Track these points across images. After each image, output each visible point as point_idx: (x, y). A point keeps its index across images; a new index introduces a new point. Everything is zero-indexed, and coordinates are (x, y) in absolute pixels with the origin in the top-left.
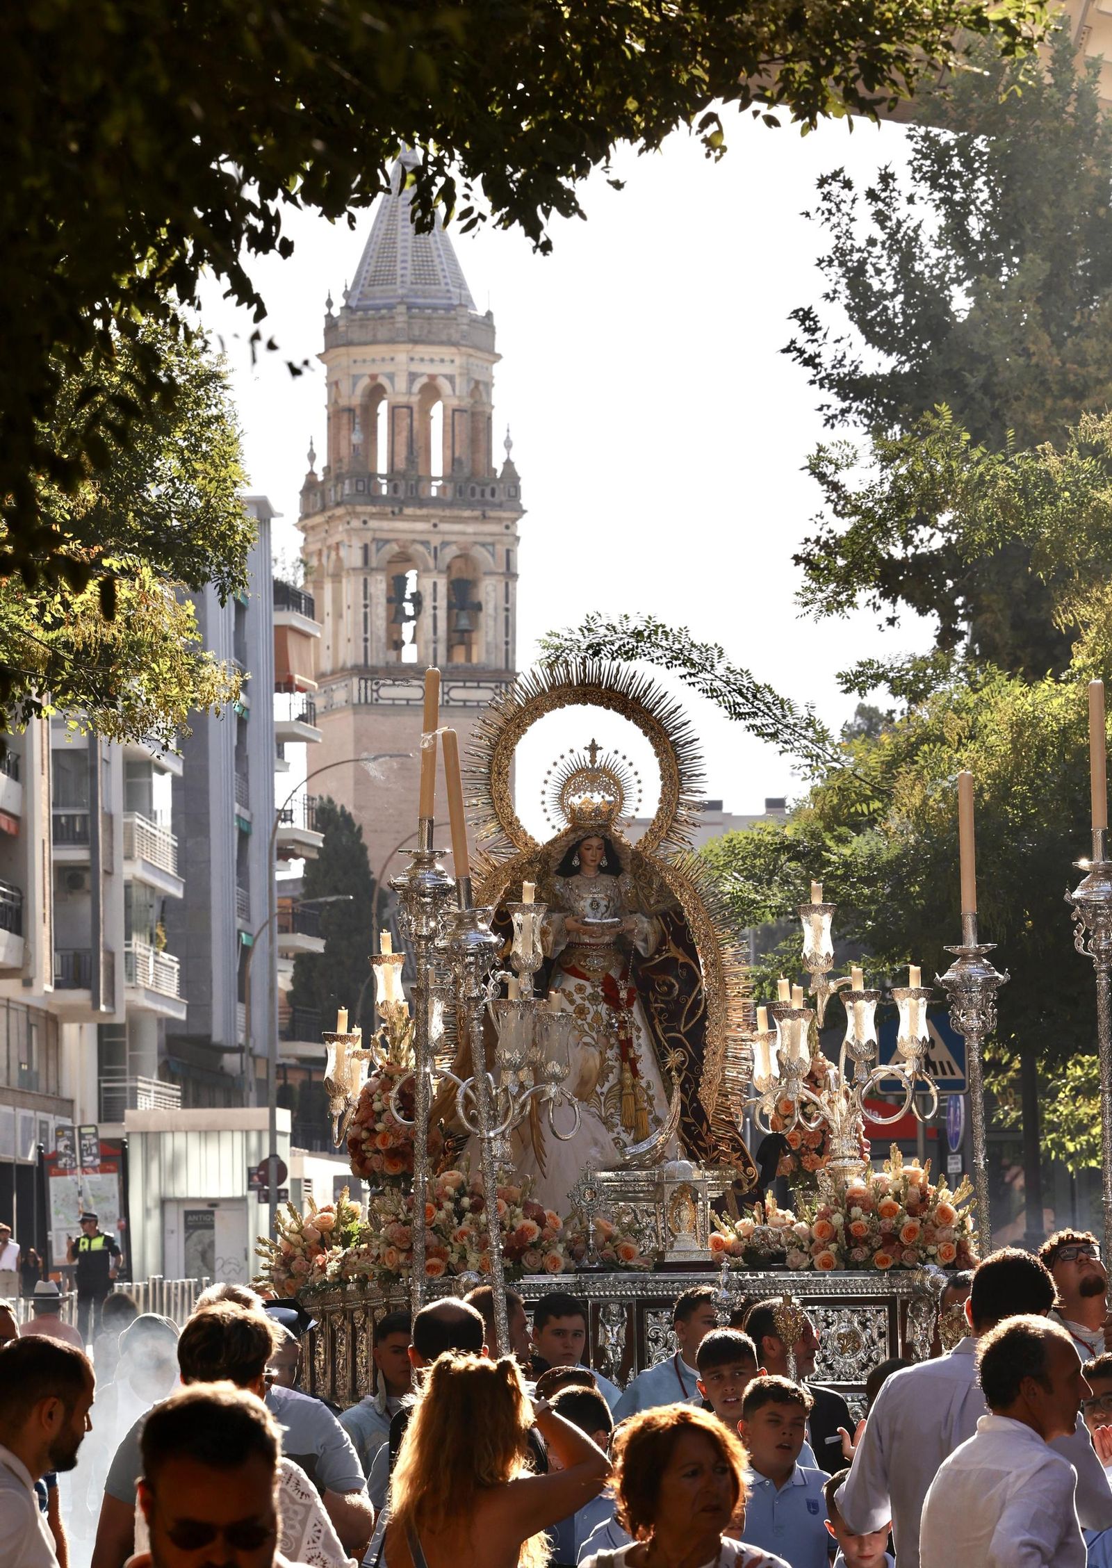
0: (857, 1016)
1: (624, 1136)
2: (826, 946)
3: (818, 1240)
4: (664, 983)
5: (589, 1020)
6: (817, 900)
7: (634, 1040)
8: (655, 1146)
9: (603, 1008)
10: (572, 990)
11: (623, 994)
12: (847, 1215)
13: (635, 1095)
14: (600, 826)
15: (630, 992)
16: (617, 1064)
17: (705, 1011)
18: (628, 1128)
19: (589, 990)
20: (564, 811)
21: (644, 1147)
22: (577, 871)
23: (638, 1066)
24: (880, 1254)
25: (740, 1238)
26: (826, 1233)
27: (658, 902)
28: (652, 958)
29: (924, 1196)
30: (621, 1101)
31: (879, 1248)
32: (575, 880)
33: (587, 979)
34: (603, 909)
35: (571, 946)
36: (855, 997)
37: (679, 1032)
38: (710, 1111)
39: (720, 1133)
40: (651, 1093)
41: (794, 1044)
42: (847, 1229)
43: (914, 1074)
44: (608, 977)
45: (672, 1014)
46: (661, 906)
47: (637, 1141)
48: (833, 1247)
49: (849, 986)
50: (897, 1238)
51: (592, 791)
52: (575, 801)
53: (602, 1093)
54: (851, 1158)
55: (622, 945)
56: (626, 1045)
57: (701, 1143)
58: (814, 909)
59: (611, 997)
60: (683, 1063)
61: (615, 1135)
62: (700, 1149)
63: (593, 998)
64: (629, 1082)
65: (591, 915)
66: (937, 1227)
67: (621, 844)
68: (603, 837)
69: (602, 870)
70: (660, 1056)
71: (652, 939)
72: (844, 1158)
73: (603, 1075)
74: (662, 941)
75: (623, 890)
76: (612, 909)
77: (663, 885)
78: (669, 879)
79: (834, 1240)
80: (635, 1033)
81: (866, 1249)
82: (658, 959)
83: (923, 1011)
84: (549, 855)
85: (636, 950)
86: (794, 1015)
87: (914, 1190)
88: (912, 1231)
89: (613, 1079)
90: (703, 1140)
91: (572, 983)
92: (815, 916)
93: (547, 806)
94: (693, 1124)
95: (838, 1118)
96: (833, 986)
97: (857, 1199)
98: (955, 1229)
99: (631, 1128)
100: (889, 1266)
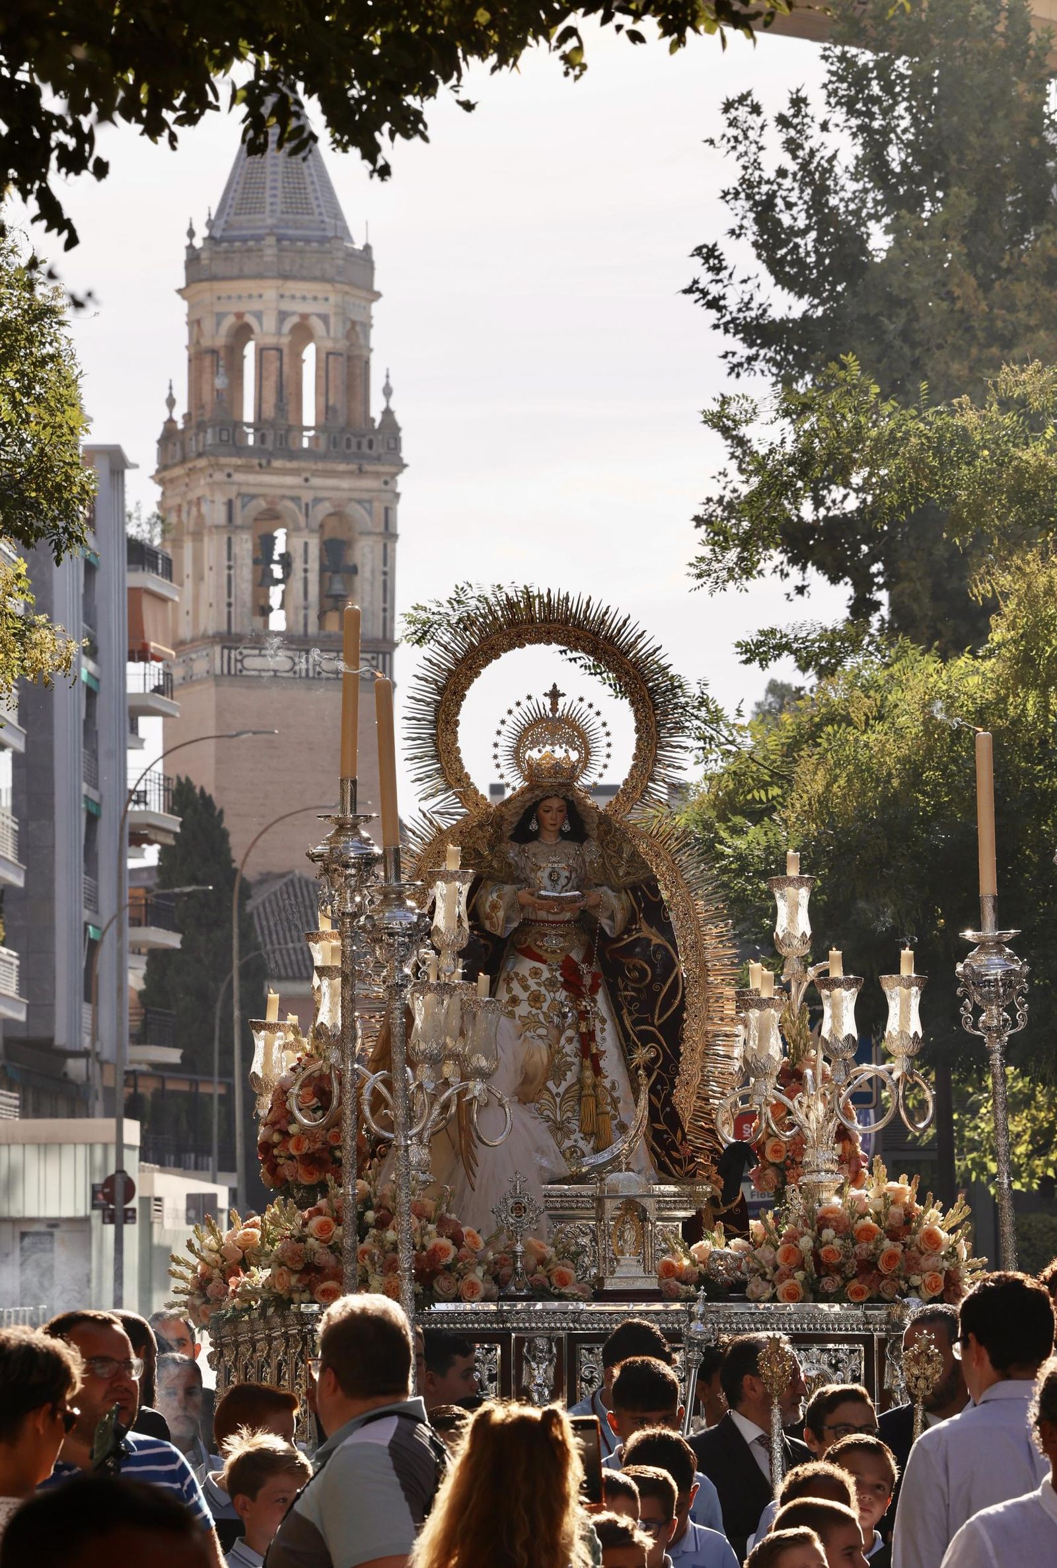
0: (835, 1006)
1: (582, 1144)
2: (804, 925)
3: (783, 1267)
4: (635, 968)
5: (545, 1009)
6: (793, 871)
7: (598, 1033)
8: (618, 1156)
9: (562, 995)
10: (527, 974)
11: (588, 980)
12: (817, 1239)
13: (596, 1097)
14: (561, 785)
15: (595, 977)
16: (576, 1060)
17: (682, 1001)
18: (587, 1136)
19: (546, 975)
20: (520, 767)
21: (605, 1156)
22: (534, 836)
23: (602, 1063)
24: (855, 1284)
25: (694, 1263)
26: (793, 1259)
27: (628, 874)
28: (620, 939)
29: (908, 1217)
30: (580, 1104)
31: (855, 1276)
32: (532, 847)
33: (544, 962)
34: (563, 881)
35: (526, 924)
36: (833, 984)
37: (653, 1025)
38: (686, 1117)
39: (698, 1143)
40: (615, 1094)
41: (763, 1038)
42: (815, 1253)
43: (904, 1075)
44: (568, 958)
46: (631, 879)
47: (597, 1150)
48: (800, 1275)
49: (826, 973)
50: (875, 1265)
51: (552, 744)
52: (534, 754)
53: (558, 1094)
54: (827, 1171)
55: (585, 922)
56: (587, 1039)
57: (674, 1154)
58: (791, 881)
59: (572, 982)
60: (654, 1061)
61: (571, 1143)
63: (551, 984)
64: (589, 1081)
65: (549, 887)
66: (922, 1253)
67: (585, 805)
68: (564, 798)
69: (564, 836)
70: (627, 1049)
71: (619, 916)
72: (819, 1172)
73: (556, 1071)
74: (632, 919)
75: (588, 859)
76: (574, 882)
77: (635, 854)
78: (642, 848)
79: (801, 1266)
80: (598, 1025)
81: (838, 1278)
82: (627, 939)
83: (915, 1003)
84: (502, 817)
85: (602, 929)
86: (762, 1004)
87: (897, 1211)
88: (892, 1257)
89: (571, 1077)
90: (678, 1151)
91: (526, 966)
92: (790, 890)
93: (500, 760)
94: (665, 1132)
95: (814, 1126)
96: (812, 972)
97: (830, 1220)
98: (944, 1257)
99: (592, 1134)
100: (864, 1298)
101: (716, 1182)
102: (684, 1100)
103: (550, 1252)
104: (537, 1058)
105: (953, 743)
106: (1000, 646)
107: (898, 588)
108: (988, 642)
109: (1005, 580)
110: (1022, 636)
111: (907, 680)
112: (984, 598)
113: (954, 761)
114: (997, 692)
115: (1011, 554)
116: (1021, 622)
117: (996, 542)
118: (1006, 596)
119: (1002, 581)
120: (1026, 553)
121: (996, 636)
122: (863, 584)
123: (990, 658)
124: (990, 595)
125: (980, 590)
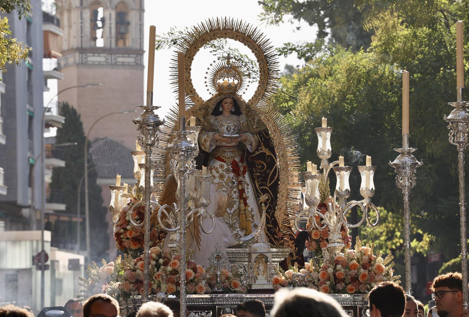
0: (341, 178)
1: (240, 233)
2: (328, 147)
3: (322, 280)
4: (260, 164)
5: (225, 180)
6: (324, 125)
7: (246, 190)
8: (254, 237)
9: (232, 175)
10: (218, 166)
11: (242, 169)
12: (335, 269)
13: (245, 214)
14: (231, 93)
15: (244, 168)
16: (237, 200)
17: (278, 177)
18: (242, 229)
19: (226, 167)
20: (215, 86)
21: (249, 237)
22: (221, 113)
23: (248, 201)
24: (350, 286)
25: (286, 278)
26: (325, 277)
27: (257, 128)
28: (254, 153)
29: (370, 260)
30: (239, 217)
31: (350, 283)
32: (220, 117)
33: (225, 162)
34: (232, 131)
35: (217, 147)
36: (341, 169)
37: (267, 186)
38: (280, 222)
39: (285, 232)
40: (253, 213)
41: (313, 191)
42: (334, 275)
43: (368, 205)
44: (234, 161)
45: (264, 178)
46: (259, 129)
47: (246, 235)
48: (328, 283)
49: (338, 165)
50: (358, 279)
51: (228, 77)
52: (221, 81)
53: (231, 213)
54: (338, 242)
55: (241, 147)
56: (242, 192)
57: (275, 236)
58: (323, 129)
59: (236, 170)
60: (268, 200)
61: (236, 232)
62: (275, 239)
63: (227, 170)
64: (243, 208)
65: (227, 133)
66: (376, 274)
67: (240, 101)
68: (232, 98)
69: (232, 113)
70: (257, 196)
71: (254, 144)
72: (335, 243)
73: (230, 205)
74: (259, 145)
75: (241, 122)
76: (236, 131)
77: (260, 120)
78: (262, 118)
79: (329, 279)
80: (246, 187)
81: (343, 284)
82: (257, 153)
83: (372, 177)
84: (208, 106)
85: (247, 149)
86: (313, 177)
87: (366, 258)
88: (364, 276)
89: (235, 207)
90: (277, 235)
91: (218, 164)
92: (323, 133)
93: (207, 84)
94: (272, 228)
95: (332, 225)
96: (331, 165)
97: (339, 261)
98: (384, 276)
99: (243, 229)
100: (354, 292)
101: (292, 247)
102: (279, 215)
103: (230, 274)
104: (223, 199)
105: (358, 84)
106: (375, 47)
107: (335, 28)
108: (370, 46)
109: (377, 23)
110: (384, 44)
111: (340, 61)
112: (369, 29)
113: (358, 91)
114: (373, 65)
115: (379, 12)
116: (383, 38)
117: (373, 8)
118: (377, 29)
119: (376, 23)
120: (385, 12)
121: (374, 43)
122: (322, 26)
123: (371, 52)
124: (371, 28)
125: (367, 27)
